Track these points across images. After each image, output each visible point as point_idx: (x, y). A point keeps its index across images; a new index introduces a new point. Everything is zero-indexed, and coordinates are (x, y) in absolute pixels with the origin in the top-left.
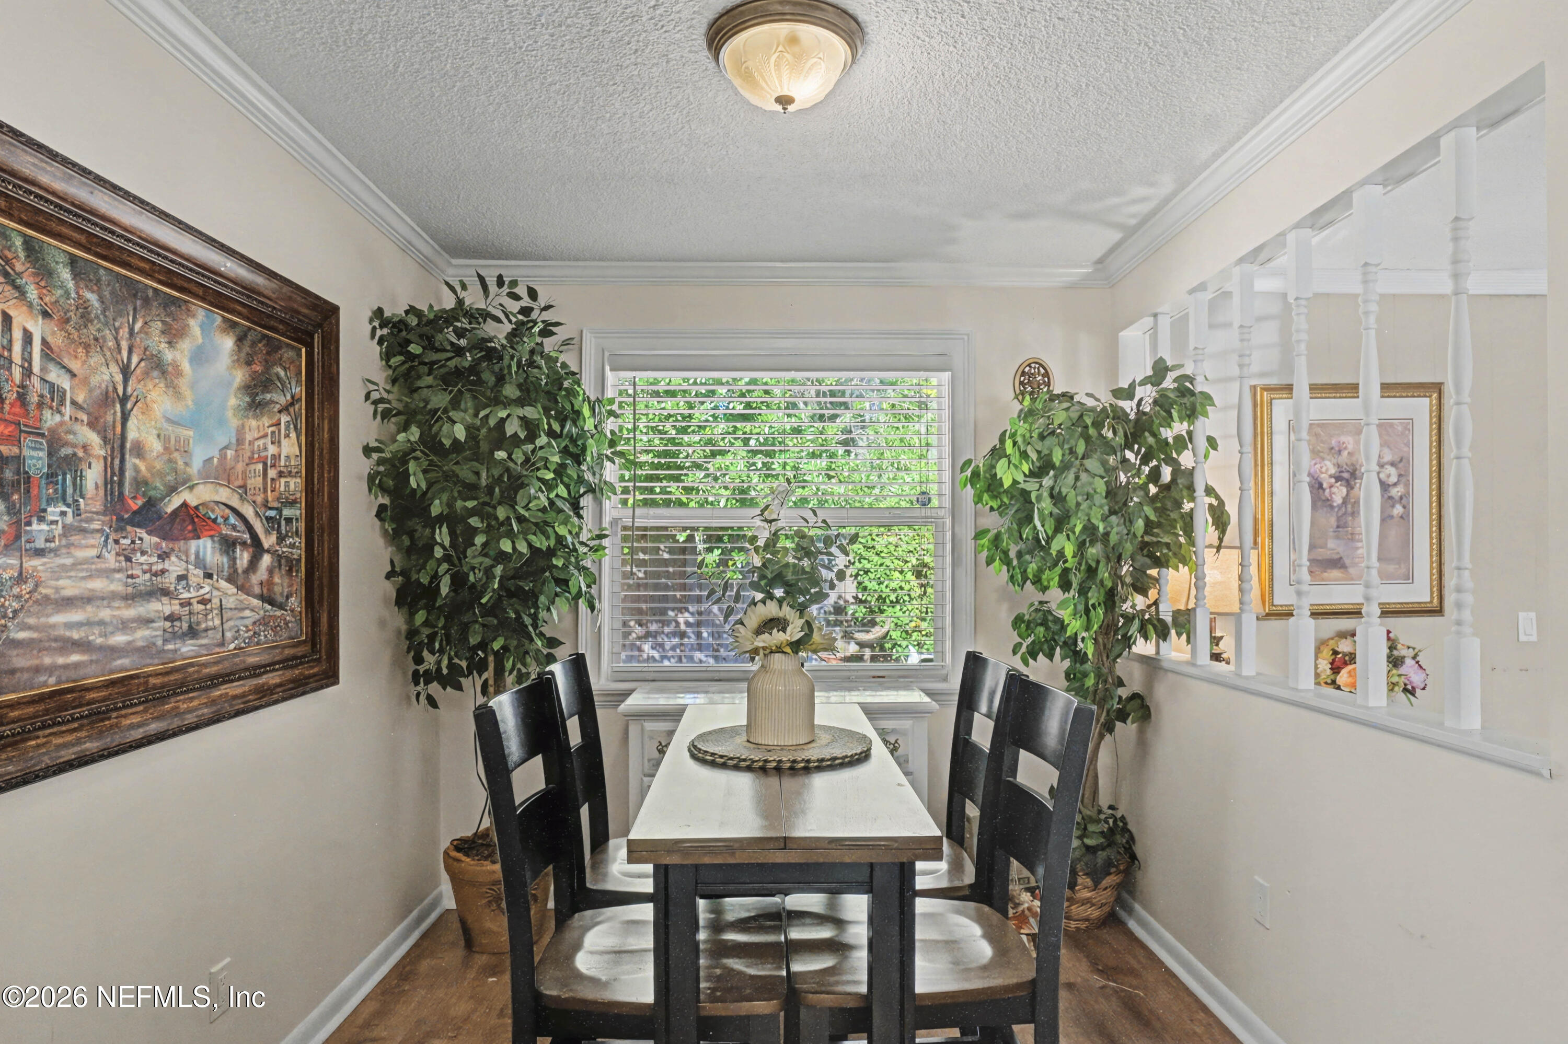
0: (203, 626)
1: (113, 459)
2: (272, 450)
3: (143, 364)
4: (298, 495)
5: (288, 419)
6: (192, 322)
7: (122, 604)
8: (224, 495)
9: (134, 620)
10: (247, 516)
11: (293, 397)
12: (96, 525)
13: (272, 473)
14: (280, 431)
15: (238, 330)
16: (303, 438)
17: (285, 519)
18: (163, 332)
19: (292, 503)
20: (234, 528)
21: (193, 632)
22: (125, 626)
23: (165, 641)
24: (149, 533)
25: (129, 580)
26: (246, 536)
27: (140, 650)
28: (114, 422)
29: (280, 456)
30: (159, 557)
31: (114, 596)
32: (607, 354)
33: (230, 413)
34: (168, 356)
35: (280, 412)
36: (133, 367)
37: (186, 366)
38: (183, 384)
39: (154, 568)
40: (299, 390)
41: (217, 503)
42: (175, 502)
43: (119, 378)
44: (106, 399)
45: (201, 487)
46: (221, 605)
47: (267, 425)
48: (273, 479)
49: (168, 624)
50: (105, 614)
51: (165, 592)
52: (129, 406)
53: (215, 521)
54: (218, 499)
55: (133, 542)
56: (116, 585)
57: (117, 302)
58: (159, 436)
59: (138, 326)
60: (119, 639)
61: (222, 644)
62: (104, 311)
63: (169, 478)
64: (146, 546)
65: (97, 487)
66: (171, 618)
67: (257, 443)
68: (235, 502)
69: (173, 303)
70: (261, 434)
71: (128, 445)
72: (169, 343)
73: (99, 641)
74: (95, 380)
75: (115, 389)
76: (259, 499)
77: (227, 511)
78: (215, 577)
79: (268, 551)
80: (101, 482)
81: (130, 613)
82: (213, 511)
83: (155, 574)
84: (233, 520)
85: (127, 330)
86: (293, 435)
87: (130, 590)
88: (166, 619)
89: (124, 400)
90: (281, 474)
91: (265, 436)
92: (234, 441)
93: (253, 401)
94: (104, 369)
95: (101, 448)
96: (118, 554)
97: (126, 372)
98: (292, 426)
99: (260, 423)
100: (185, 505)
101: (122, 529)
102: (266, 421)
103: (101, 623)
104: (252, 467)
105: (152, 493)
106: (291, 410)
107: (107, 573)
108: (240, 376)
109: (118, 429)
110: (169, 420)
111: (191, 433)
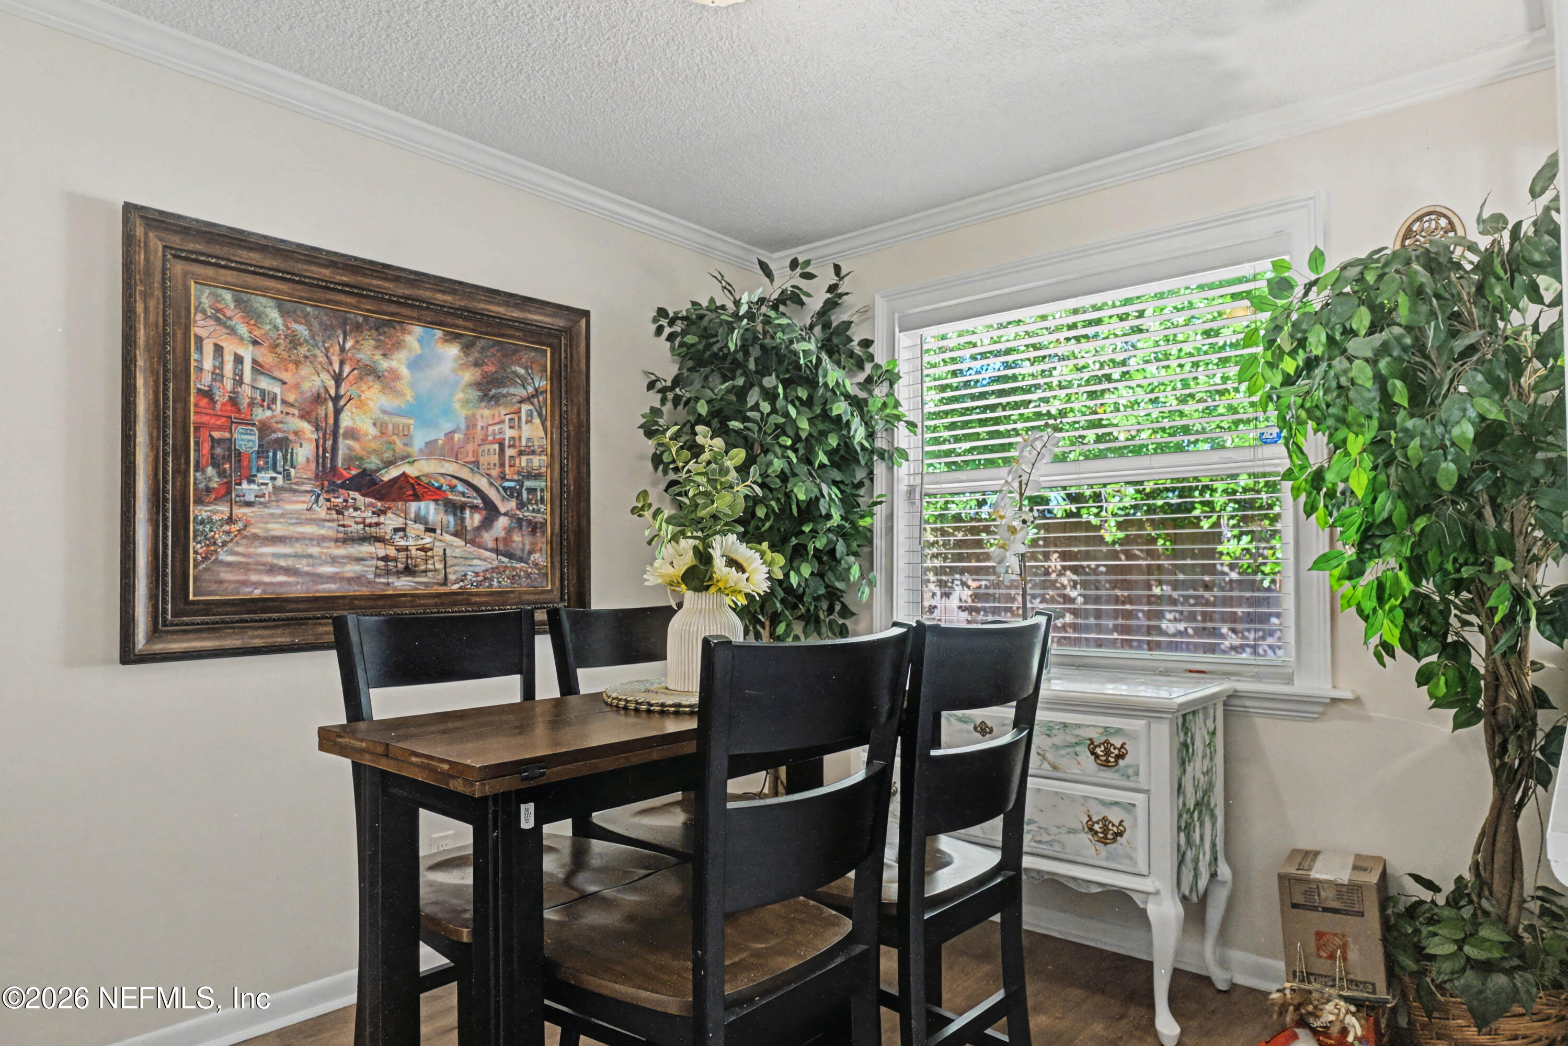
0: (423, 568)
1: (325, 441)
2: (509, 433)
3: (356, 372)
4: (543, 470)
5: (531, 407)
6: (408, 338)
7: (332, 544)
8: (450, 468)
9: (343, 557)
10: (479, 486)
11: (536, 390)
12: (308, 487)
13: (509, 452)
14: (520, 418)
15: (464, 340)
16: (548, 424)
17: (527, 489)
18: (376, 348)
19: (537, 477)
20: (463, 494)
21: (409, 571)
22: (334, 560)
23: (377, 575)
24: (364, 495)
25: (342, 529)
26: (478, 501)
27: (349, 580)
28: (326, 415)
29: (520, 438)
30: (374, 513)
31: (323, 539)
32: (896, 316)
33: (457, 405)
34: (384, 364)
35: (520, 402)
36: (345, 375)
37: (404, 371)
38: (401, 385)
39: (368, 521)
40: (543, 383)
41: (442, 475)
42: (394, 473)
43: (331, 384)
44: (318, 399)
45: (422, 462)
46: (445, 554)
47: (503, 413)
48: (511, 457)
49: (381, 563)
50: (314, 550)
51: (379, 539)
52: (342, 403)
53: (440, 488)
54: (443, 471)
55: (346, 501)
56: (328, 530)
57: (325, 330)
58: (375, 424)
59: (349, 345)
60: (328, 569)
61: (445, 582)
62: (313, 337)
63: (386, 455)
64: (358, 504)
65: (308, 460)
66: (386, 559)
67: (491, 429)
68: (465, 474)
69: (384, 325)
70: (497, 420)
71: (341, 431)
72: (384, 355)
73: (306, 569)
74: (306, 386)
75: (327, 391)
76: (495, 472)
77: (455, 481)
78: (439, 531)
79: (505, 514)
80: (312, 457)
81: (341, 551)
82: (437, 481)
83: (370, 525)
84: (460, 487)
85: (337, 348)
86: (537, 421)
87: (341, 535)
88: (379, 559)
89: (336, 399)
90: (521, 453)
91: (503, 422)
92: (463, 426)
93: (486, 395)
94: (316, 378)
95: (312, 432)
96: (329, 509)
97: (338, 379)
98: (535, 414)
99: (496, 412)
100: (404, 474)
101: (333, 491)
102: (503, 410)
103: (310, 556)
104: (487, 447)
105: (368, 466)
106: (535, 401)
107: (319, 522)
108: (469, 376)
109: (331, 420)
110: (385, 412)
111: (412, 421)
